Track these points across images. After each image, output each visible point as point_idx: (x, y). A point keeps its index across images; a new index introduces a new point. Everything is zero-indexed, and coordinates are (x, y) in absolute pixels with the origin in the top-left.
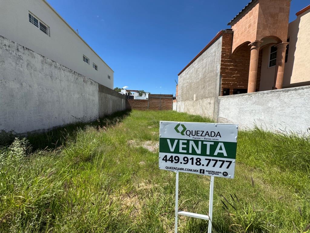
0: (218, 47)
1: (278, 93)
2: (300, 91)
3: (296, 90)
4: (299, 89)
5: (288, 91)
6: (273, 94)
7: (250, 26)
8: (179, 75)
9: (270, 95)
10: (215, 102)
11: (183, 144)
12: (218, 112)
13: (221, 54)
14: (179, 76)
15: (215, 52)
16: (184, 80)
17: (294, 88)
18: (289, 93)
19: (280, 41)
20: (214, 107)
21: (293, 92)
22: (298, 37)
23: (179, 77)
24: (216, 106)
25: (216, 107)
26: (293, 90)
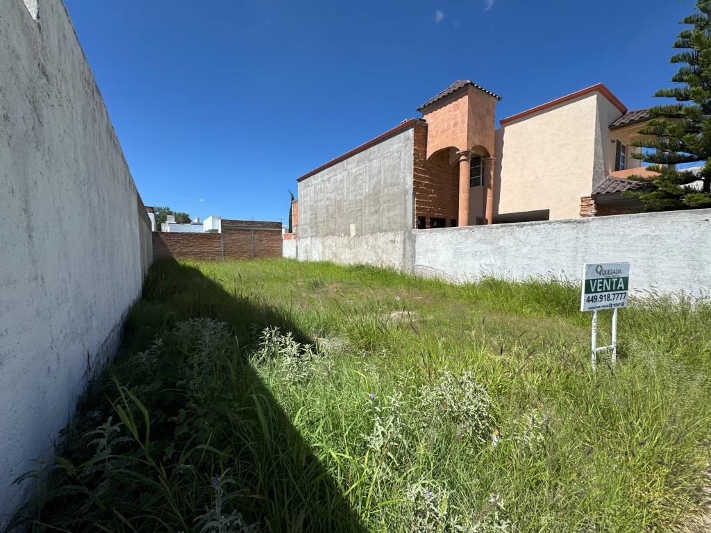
0: (407, 145)
1: (510, 228)
2: (537, 227)
3: (532, 225)
4: (535, 224)
5: (523, 226)
6: (504, 229)
7: (455, 125)
8: (300, 180)
9: (501, 230)
10: (404, 239)
11: (600, 283)
12: (413, 256)
13: (413, 158)
14: (299, 184)
15: (399, 151)
16: (316, 193)
17: (529, 223)
18: (524, 228)
19: (487, 155)
20: (404, 248)
21: (528, 227)
22: (503, 152)
23: (301, 185)
24: (407, 246)
25: (408, 248)
26: (528, 225)
